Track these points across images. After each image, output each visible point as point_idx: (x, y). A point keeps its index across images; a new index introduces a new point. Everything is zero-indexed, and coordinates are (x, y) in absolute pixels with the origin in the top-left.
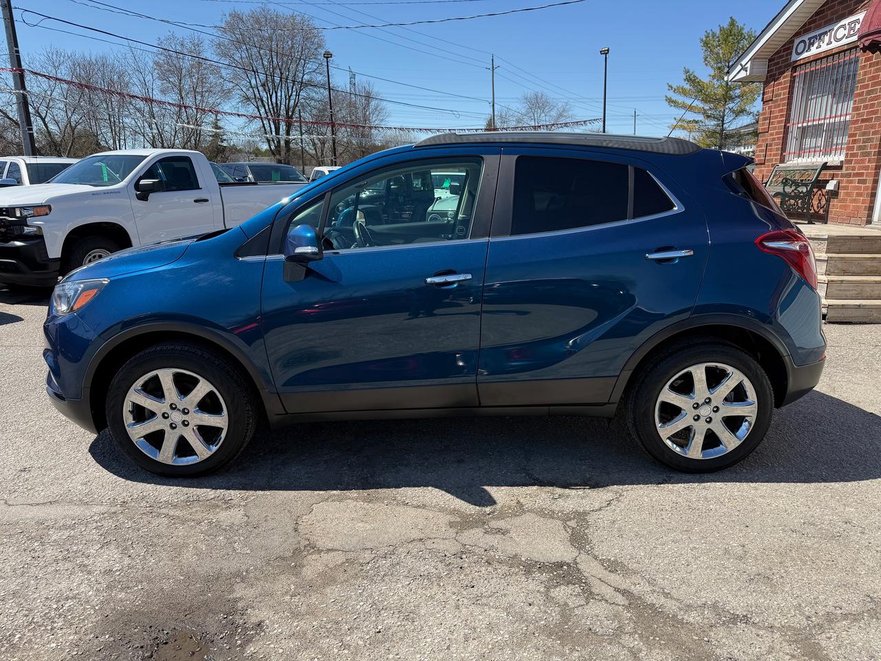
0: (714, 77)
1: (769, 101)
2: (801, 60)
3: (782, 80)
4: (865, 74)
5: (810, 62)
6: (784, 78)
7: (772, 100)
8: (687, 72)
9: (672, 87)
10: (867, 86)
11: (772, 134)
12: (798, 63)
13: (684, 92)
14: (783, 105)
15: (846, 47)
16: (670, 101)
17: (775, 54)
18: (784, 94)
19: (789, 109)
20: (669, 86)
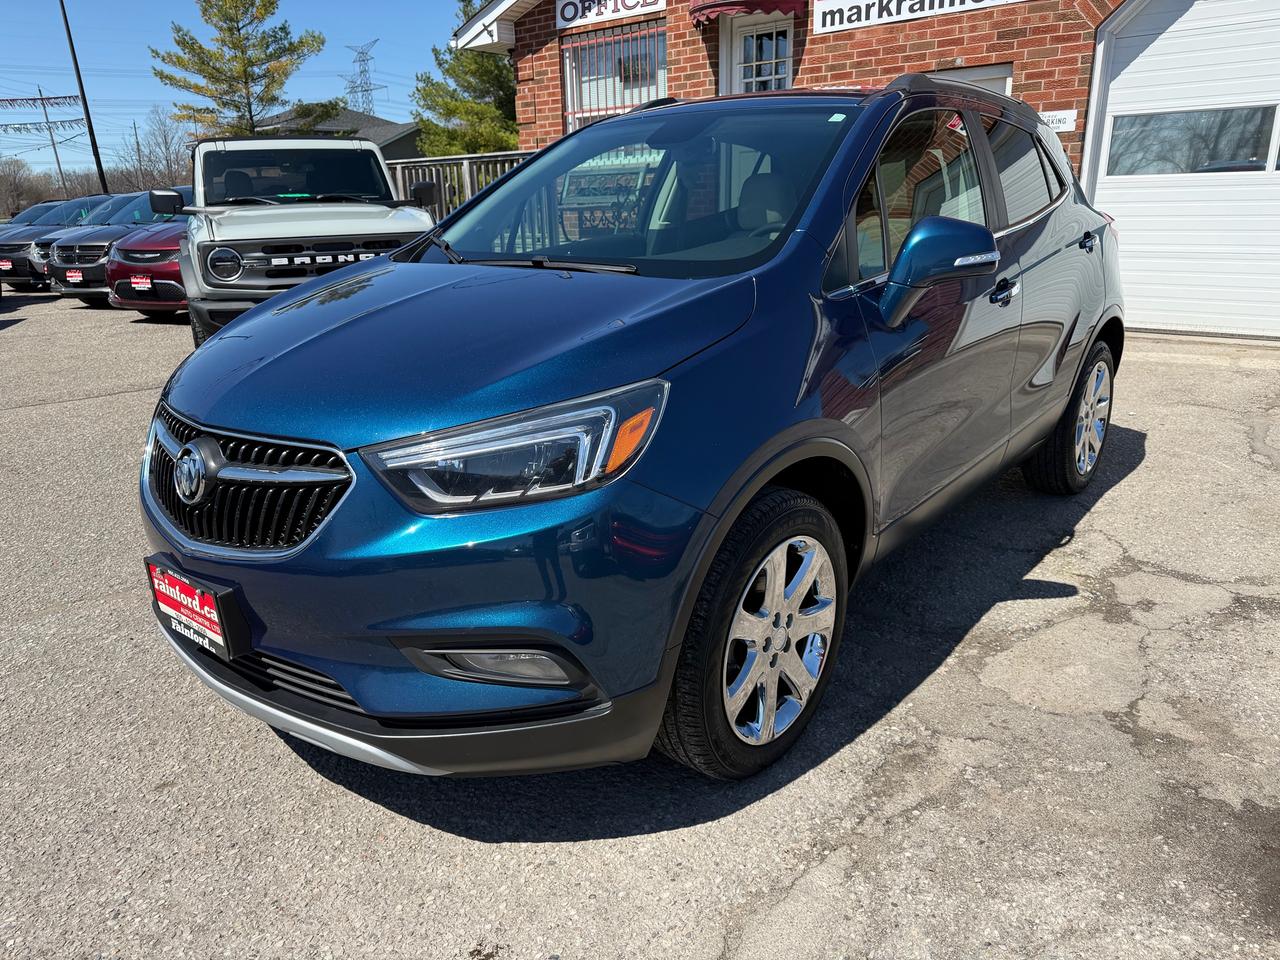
0: (223, 42)
1: (529, 80)
2: (572, 28)
3: (544, 53)
4: (679, 53)
5: (586, 32)
6: (547, 50)
7: (532, 79)
8: (178, 30)
9: (157, 54)
10: (684, 69)
11: (542, 126)
12: (569, 32)
13: (179, 62)
14: (555, 87)
15: (642, 18)
16: (161, 75)
17: (525, 16)
18: (552, 72)
19: (564, 93)
20: (153, 51)
